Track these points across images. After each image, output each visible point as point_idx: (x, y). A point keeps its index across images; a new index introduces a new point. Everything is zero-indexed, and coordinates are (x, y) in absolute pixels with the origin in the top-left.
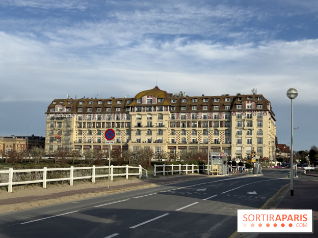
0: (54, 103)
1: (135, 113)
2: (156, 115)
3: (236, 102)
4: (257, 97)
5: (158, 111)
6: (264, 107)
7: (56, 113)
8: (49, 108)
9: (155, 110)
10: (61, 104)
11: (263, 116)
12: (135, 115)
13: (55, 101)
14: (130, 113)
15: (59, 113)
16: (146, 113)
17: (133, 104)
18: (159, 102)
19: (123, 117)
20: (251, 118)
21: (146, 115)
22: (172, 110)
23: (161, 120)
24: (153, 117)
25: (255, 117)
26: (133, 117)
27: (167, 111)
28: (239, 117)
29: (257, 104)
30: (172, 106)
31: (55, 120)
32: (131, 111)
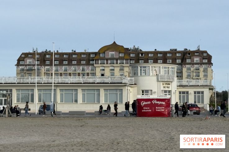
0: (22, 56)
1: (100, 65)
2: (118, 67)
3: (186, 56)
4: (203, 53)
5: (120, 63)
6: (208, 61)
7: (26, 65)
8: (19, 60)
9: (117, 63)
10: (30, 57)
11: (208, 69)
12: (99, 67)
13: (23, 54)
14: (95, 65)
15: (29, 65)
16: (109, 65)
17: (97, 57)
18: (120, 56)
19: (88, 68)
20: (198, 69)
21: (109, 67)
22: (131, 62)
23: (122, 71)
24: (116, 69)
25: (202, 69)
26: (97, 69)
27: (128, 63)
28: (189, 69)
29: (203, 59)
30: (132, 60)
31: (25, 72)
32: (96, 64)
